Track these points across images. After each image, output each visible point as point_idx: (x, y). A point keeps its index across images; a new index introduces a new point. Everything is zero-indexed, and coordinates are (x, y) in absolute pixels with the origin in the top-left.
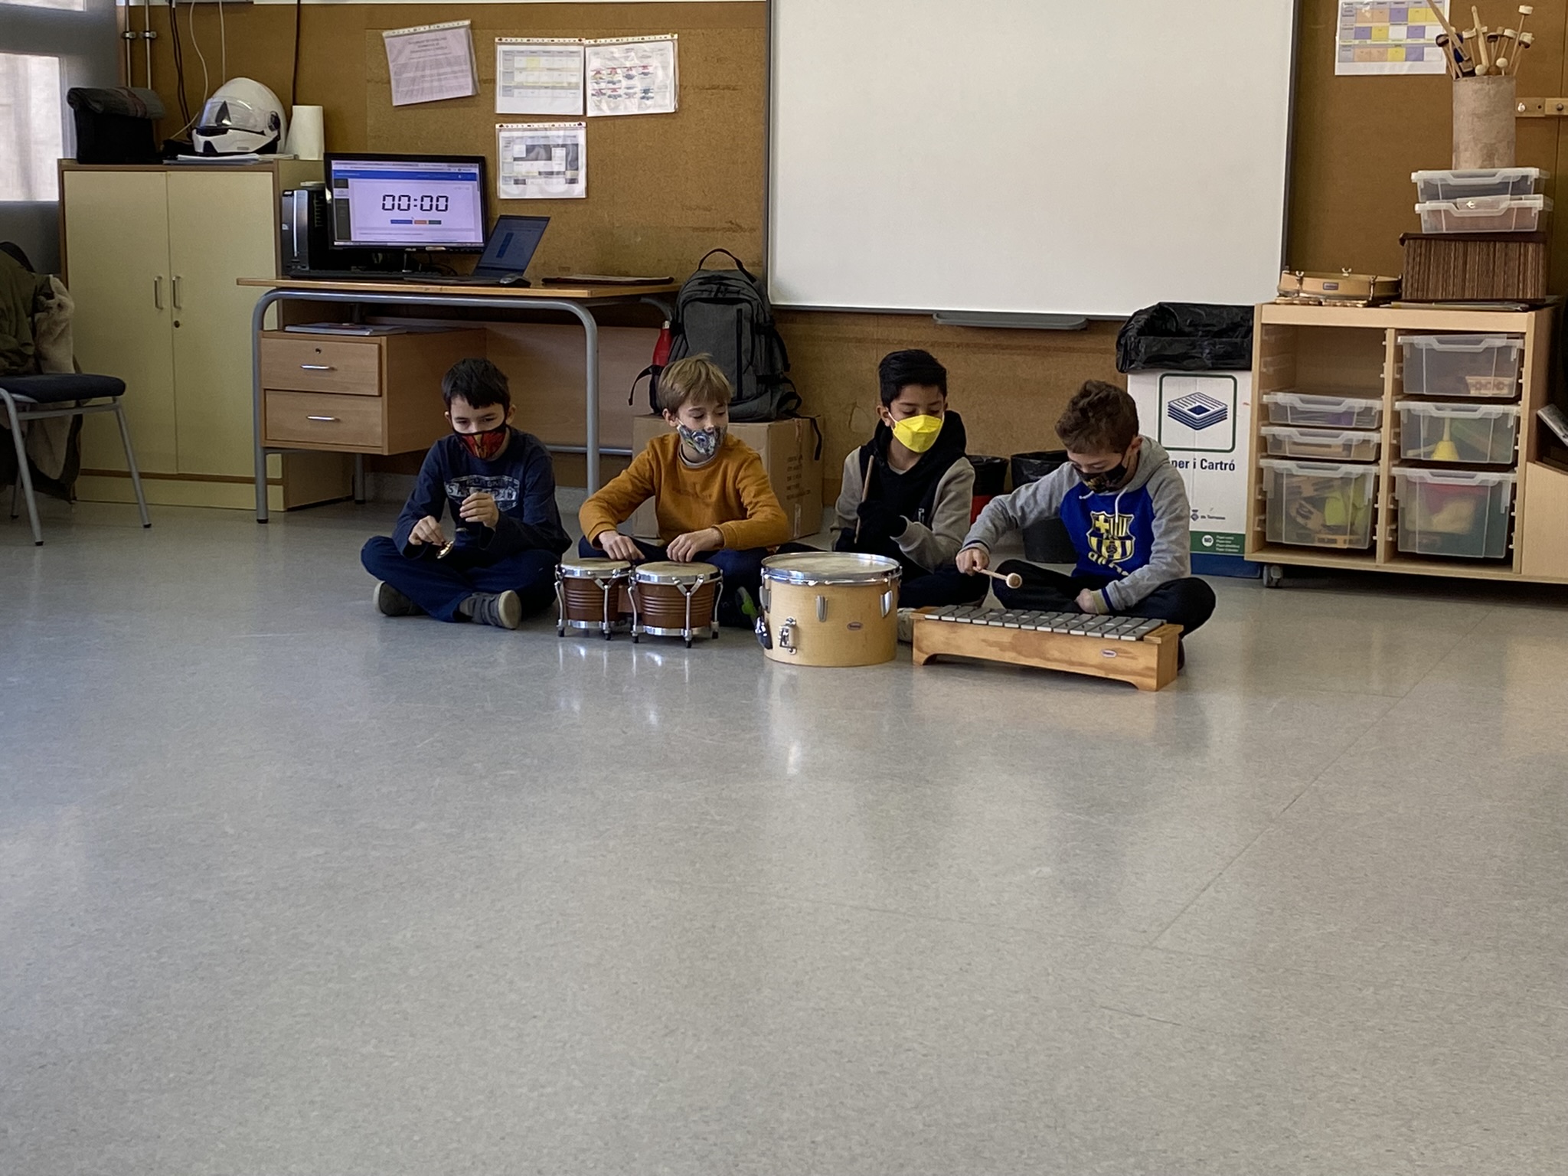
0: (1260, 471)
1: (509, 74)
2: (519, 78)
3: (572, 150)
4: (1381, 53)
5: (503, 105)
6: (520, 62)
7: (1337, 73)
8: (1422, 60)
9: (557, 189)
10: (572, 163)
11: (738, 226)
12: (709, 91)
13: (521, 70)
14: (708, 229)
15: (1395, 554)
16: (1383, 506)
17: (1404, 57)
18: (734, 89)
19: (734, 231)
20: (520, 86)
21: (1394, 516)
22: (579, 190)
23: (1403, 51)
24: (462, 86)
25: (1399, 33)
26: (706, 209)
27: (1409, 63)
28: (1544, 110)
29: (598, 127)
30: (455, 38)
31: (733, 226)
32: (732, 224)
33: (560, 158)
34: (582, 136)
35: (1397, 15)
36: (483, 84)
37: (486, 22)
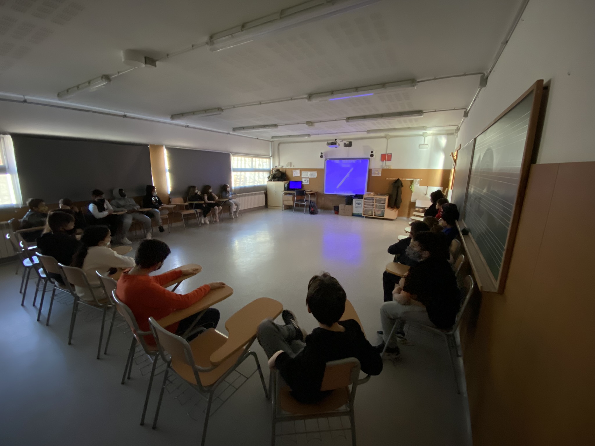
0: (364, 209)
3: (308, 180)
5: (302, 177)
10: (308, 181)
13: (304, 174)
15: (375, 216)
16: (374, 212)
21: (375, 213)
22: (308, 184)
24: (299, 175)
30: (298, 171)
33: (307, 181)
34: (309, 179)
35: (377, 171)
36: (301, 175)
37: (301, 170)
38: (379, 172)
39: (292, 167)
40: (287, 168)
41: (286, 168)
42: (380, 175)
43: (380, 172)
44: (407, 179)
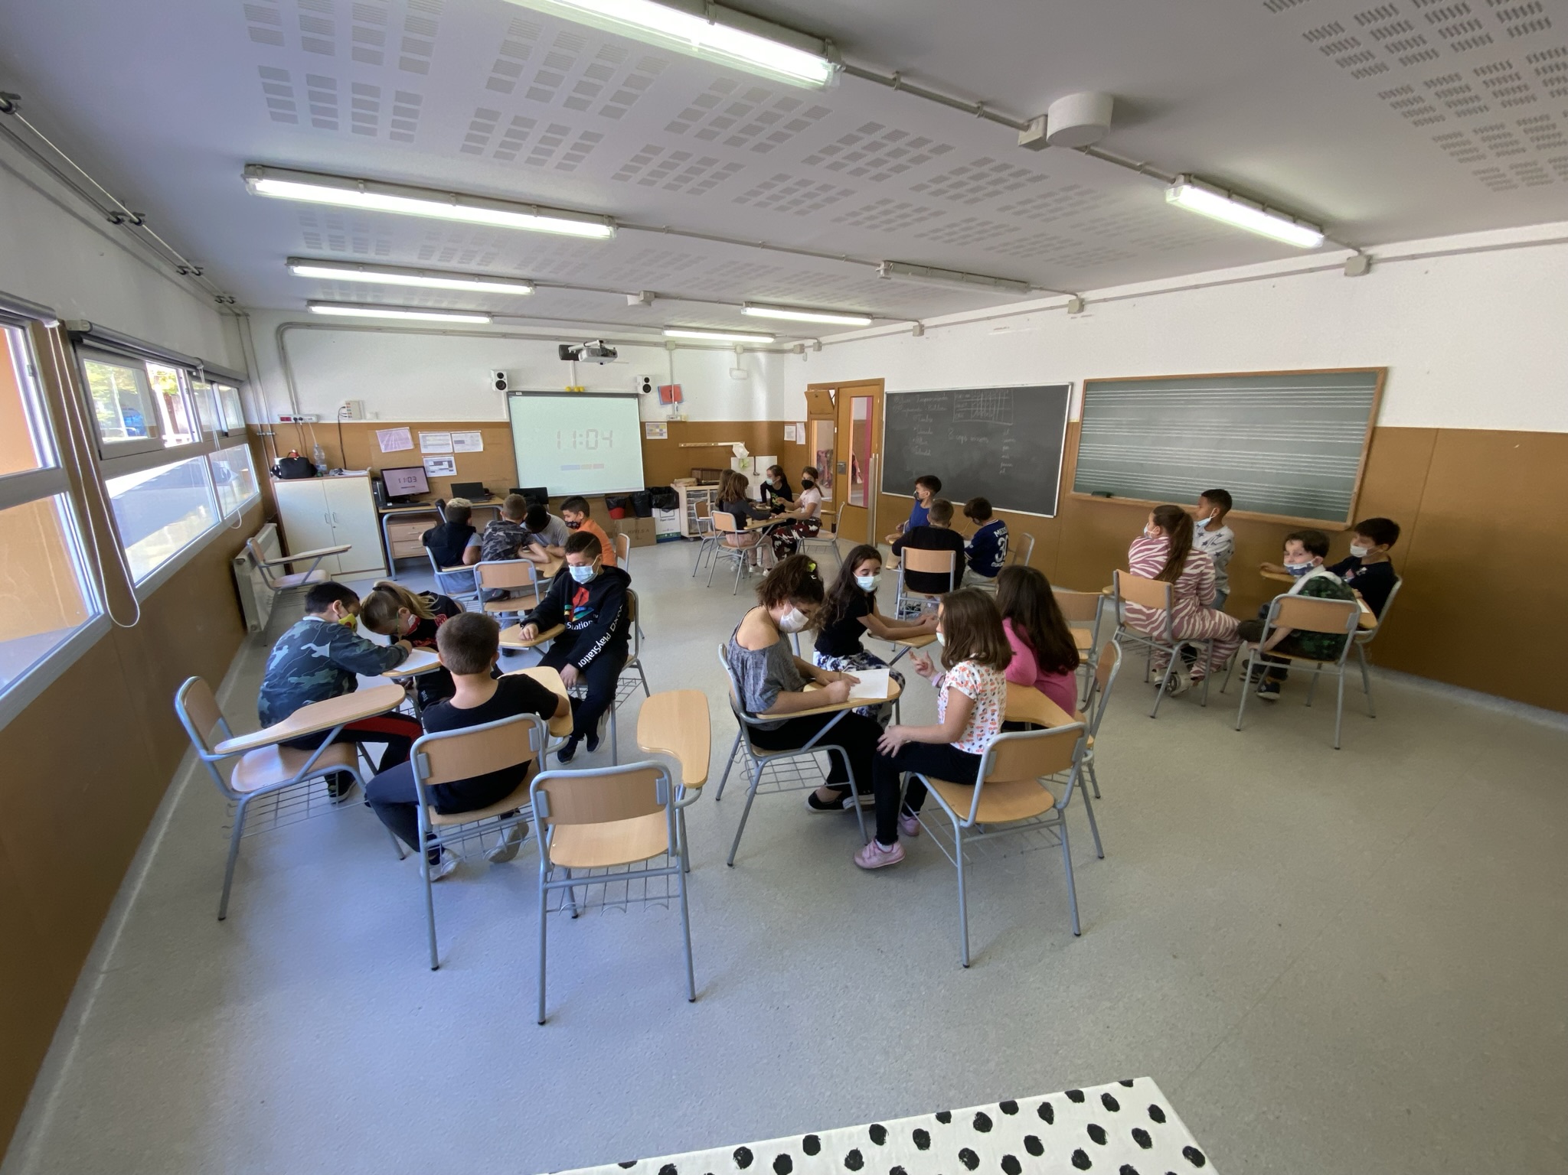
1: (425, 441)
2: (428, 443)
3: (450, 463)
4: (655, 434)
5: (423, 451)
6: (427, 438)
7: (647, 439)
8: (663, 436)
9: (447, 473)
10: (450, 465)
11: (506, 479)
12: (493, 445)
13: (429, 440)
14: (496, 480)
18: (500, 444)
20: (430, 445)
22: (454, 473)
24: (411, 446)
25: (658, 430)
27: (660, 437)
28: (687, 446)
29: (458, 456)
30: (405, 432)
33: (446, 465)
34: (452, 459)
35: (657, 427)
36: (417, 445)
37: (415, 428)
38: (661, 430)
39: (369, 419)
40: (343, 421)
41: (339, 424)
42: (665, 436)
43: (665, 430)
44: (720, 444)
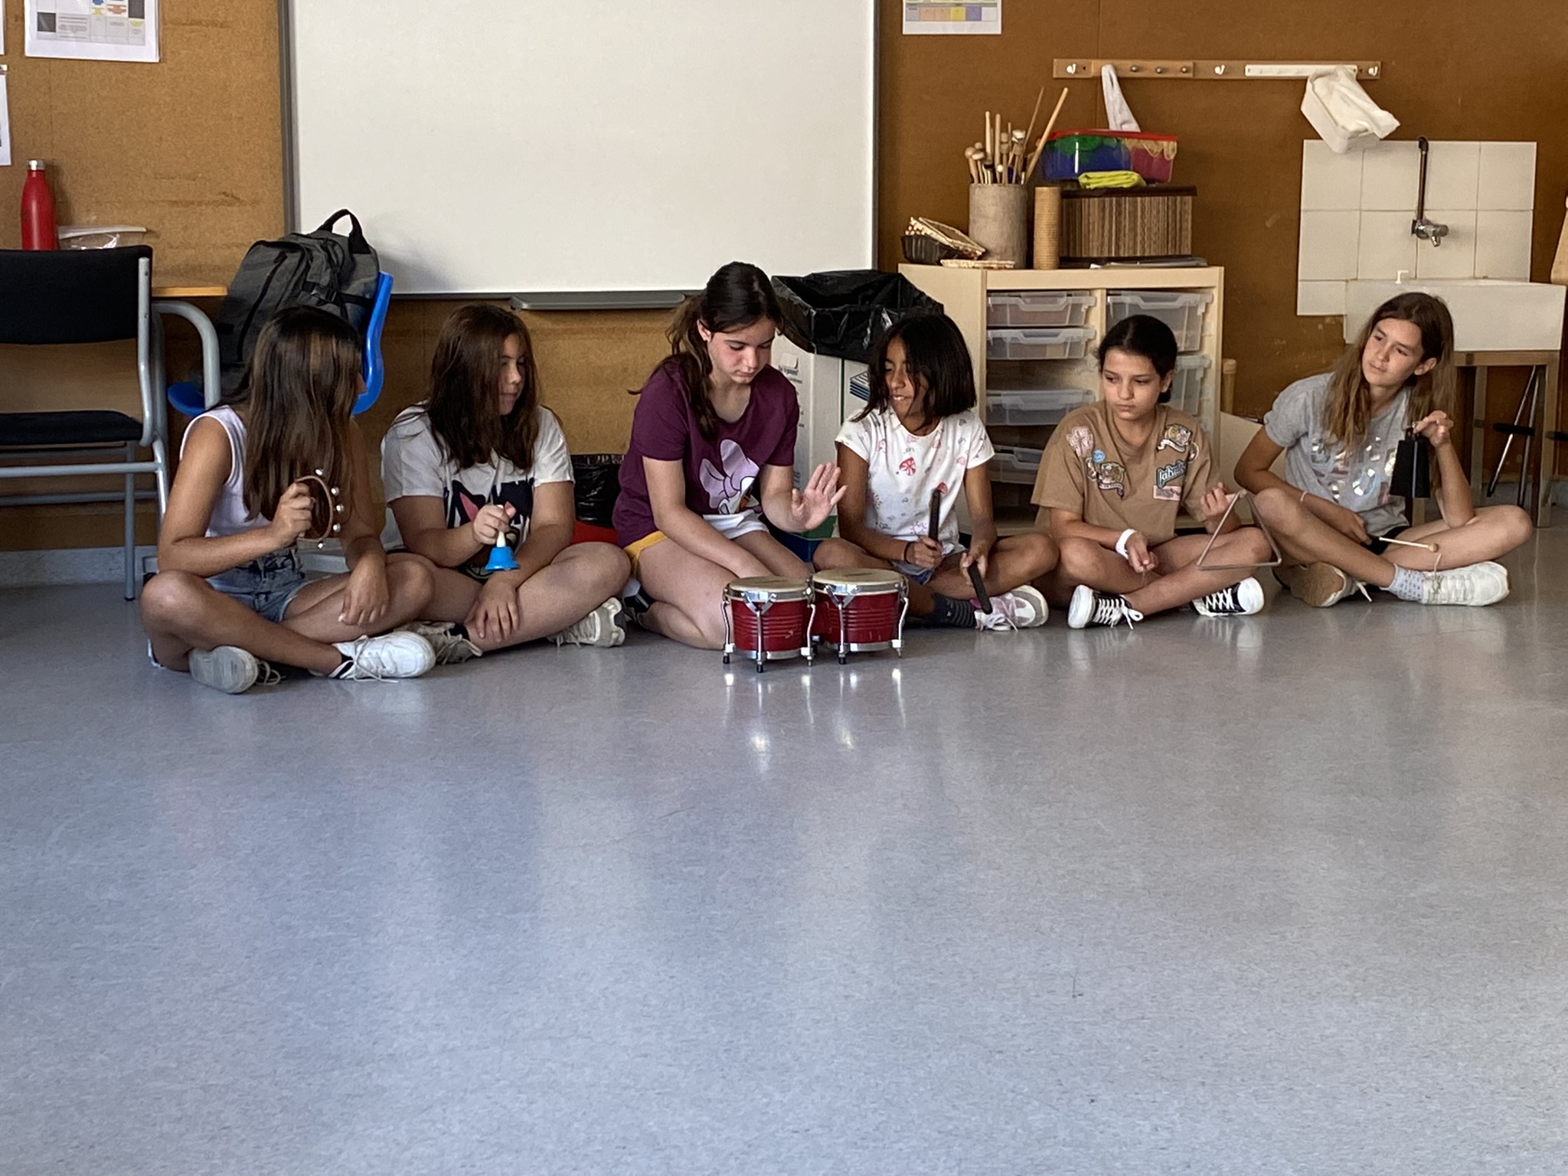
4: (941, 13)
7: (904, 33)
8: (980, 20)
11: (236, 198)
12: (187, 28)
14: (192, 203)
17: (964, 18)
18: (221, 27)
19: (230, 205)
23: (963, 10)
26: (188, 178)
27: (969, 23)
28: (1090, 72)
31: (227, 199)
32: (227, 196)
44: (1254, 70)
